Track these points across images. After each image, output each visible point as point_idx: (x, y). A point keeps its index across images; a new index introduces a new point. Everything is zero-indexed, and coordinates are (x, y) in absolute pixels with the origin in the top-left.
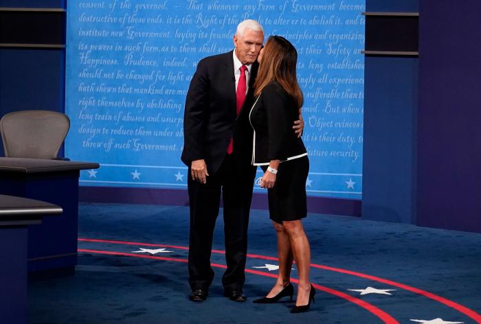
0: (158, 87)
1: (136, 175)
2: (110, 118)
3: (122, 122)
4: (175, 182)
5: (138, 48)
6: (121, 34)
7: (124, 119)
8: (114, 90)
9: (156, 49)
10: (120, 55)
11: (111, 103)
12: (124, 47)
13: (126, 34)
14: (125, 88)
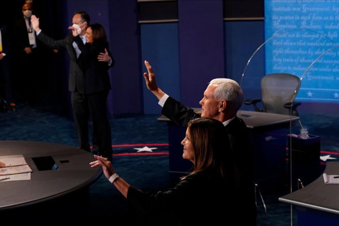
0: (322, 41)
1: (310, 94)
2: (292, 60)
3: (299, 63)
4: (334, 98)
5: (309, 18)
6: (299, 9)
7: (301, 61)
8: (295, 44)
9: (320, 18)
10: (298, 23)
11: (293, 52)
12: (300, 17)
13: (302, 9)
14: (302, 42)
